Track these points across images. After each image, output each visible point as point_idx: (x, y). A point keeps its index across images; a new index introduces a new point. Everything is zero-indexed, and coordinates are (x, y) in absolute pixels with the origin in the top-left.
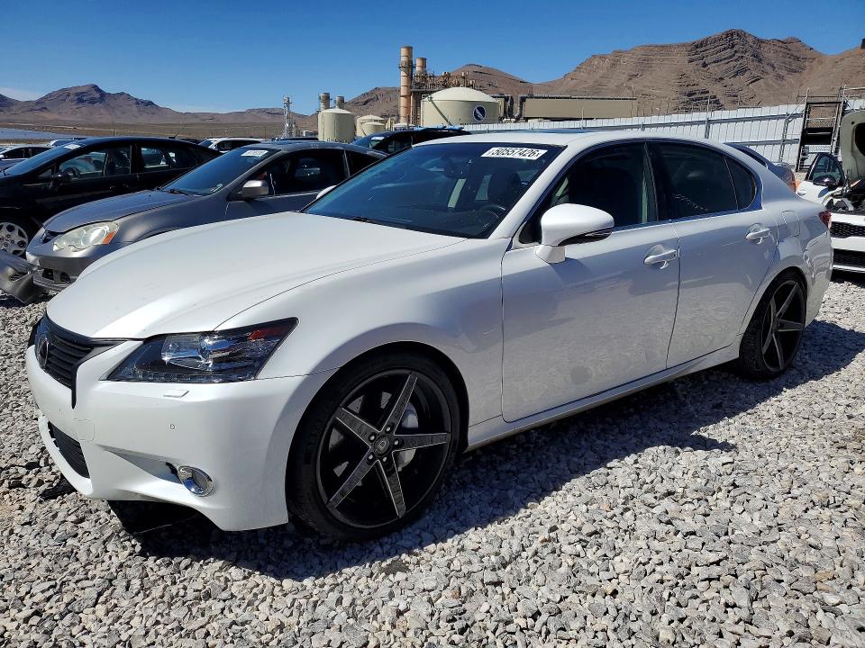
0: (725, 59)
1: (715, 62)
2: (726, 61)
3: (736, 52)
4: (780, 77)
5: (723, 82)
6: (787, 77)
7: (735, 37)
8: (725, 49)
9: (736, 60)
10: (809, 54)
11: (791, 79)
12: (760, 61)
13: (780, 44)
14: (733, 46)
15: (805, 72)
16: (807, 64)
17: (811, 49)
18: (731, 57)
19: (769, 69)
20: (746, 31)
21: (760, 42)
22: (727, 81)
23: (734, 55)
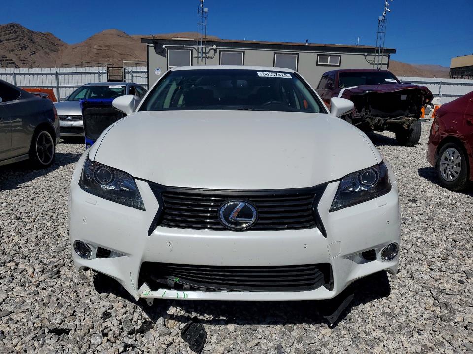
0: (13, 39)
1: (7, 40)
2: (14, 40)
3: (18, 36)
4: (48, 54)
5: (14, 52)
6: (51, 53)
7: (16, 27)
8: (11, 33)
9: (20, 40)
10: (59, 43)
11: (52, 54)
12: (34, 43)
13: (43, 35)
14: (16, 33)
15: (60, 52)
16: (59, 47)
17: (60, 40)
18: (15, 38)
19: (39, 48)
20: (22, 25)
21: (31, 32)
22: (16, 52)
23: (17, 38)
